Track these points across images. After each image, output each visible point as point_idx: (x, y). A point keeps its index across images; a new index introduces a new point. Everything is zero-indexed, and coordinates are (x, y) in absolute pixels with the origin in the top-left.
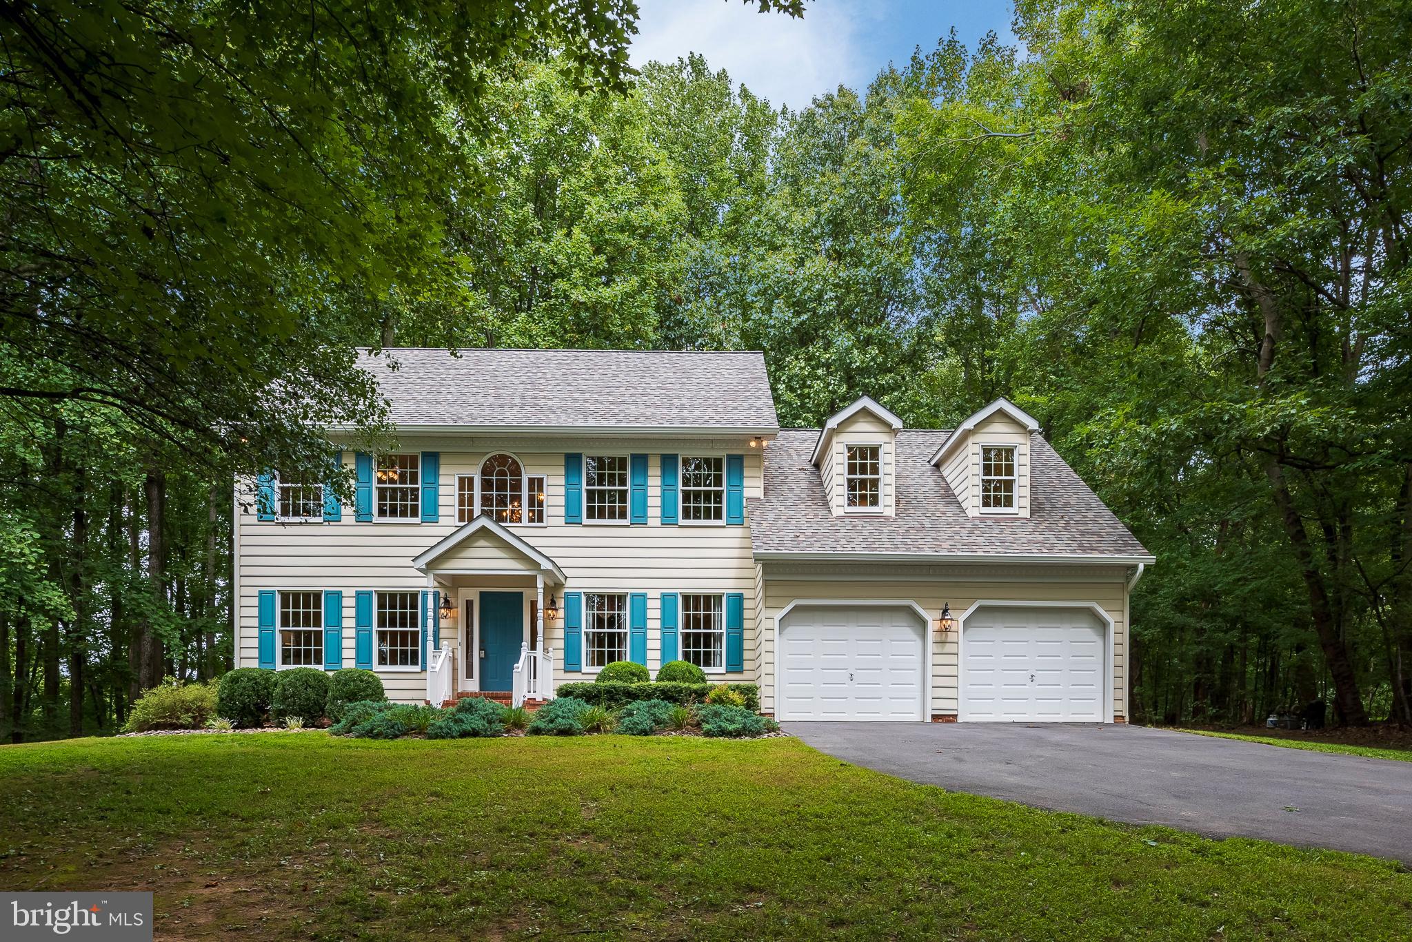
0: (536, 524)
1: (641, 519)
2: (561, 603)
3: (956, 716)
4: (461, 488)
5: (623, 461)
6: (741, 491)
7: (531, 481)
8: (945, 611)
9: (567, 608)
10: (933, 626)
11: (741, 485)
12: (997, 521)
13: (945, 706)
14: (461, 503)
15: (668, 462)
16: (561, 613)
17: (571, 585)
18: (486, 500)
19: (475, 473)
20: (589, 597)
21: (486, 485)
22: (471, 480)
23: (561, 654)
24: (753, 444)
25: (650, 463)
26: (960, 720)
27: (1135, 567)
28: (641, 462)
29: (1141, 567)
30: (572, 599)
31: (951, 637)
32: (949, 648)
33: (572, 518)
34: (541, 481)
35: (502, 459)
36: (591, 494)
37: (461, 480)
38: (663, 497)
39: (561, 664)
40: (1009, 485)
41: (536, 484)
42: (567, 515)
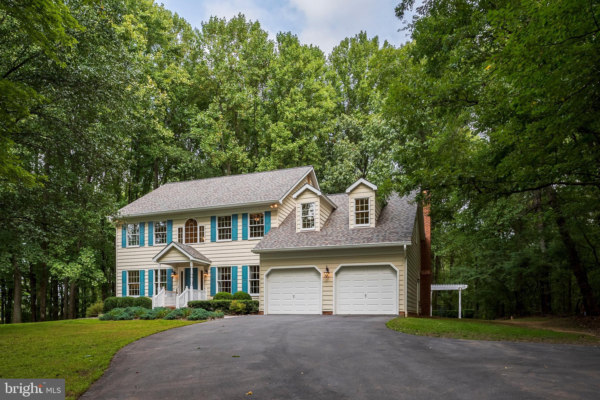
0: (202, 243)
1: (235, 239)
2: (209, 271)
3: (332, 312)
4: (179, 232)
5: (230, 217)
6: (270, 225)
7: (200, 227)
8: (327, 269)
9: (211, 273)
10: (322, 275)
11: (270, 223)
12: (359, 230)
13: (328, 308)
14: (179, 237)
15: (245, 216)
16: (209, 275)
17: (213, 265)
18: (187, 235)
19: (183, 226)
20: (219, 268)
21: (187, 230)
22: (182, 228)
23: (209, 290)
24: (272, 207)
25: (239, 217)
26: (334, 314)
27: (403, 246)
28: (236, 216)
29: (405, 246)
30: (213, 269)
31: (330, 279)
32: (329, 284)
33: (213, 240)
34: (203, 227)
35: (191, 220)
36: (220, 230)
37: (179, 229)
38: (243, 230)
39: (209, 294)
40: (367, 214)
41: (202, 228)
42: (211, 239)
